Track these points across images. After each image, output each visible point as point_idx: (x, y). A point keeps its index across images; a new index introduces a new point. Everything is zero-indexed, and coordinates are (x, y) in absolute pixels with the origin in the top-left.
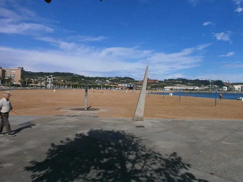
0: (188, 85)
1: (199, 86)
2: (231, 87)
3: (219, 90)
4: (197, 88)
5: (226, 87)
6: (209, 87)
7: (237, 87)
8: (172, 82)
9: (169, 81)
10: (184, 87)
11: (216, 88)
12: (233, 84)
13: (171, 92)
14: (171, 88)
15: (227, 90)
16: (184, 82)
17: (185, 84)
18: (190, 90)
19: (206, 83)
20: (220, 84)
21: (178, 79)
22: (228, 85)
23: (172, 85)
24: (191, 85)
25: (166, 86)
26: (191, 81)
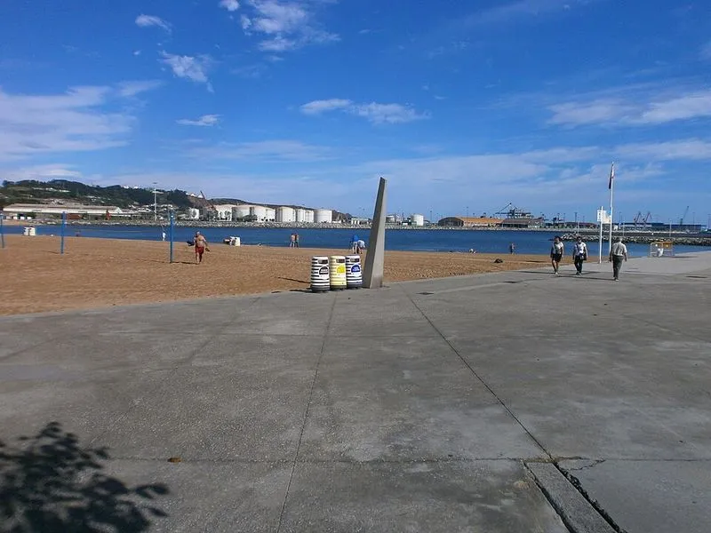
0: (88, 202)
1: (124, 206)
2: (208, 209)
3: (179, 219)
4: (118, 211)
5: (197, 211)
6: (153, 208)
7: (222, 210)
8: (33, 193)
9: (23, 189)
10: (75, 209)
11: (171, 212)
12: (214, 202)
13: (31, 224)
14: (30, 210)
15: (200, 218)
16: (76, 191)
17: (80, 200)
18: (96, 217)
19: (142, 197)
20: (180, 199)
21: (54, 183)
22: (201, 204)
23: (34, 202)
24: (96, 203)
25: (10, 203)
26: (97, 191)
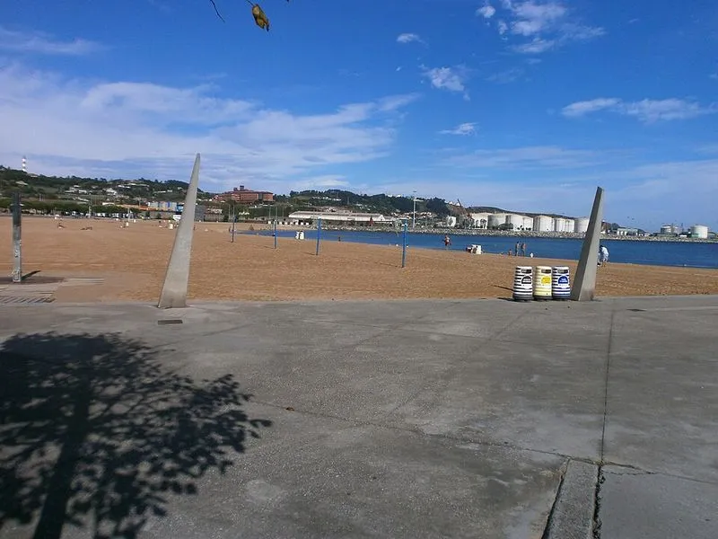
0: (357, 210)
1: (386, 214)
2: (464, 217)
3: (435, 226)
4: (380, 218)
5: (454, 219)
6: (412, 216)
7: (478, 218)
8: (312, 201)
9: (303, 198)
10: (344, 216)
11: (429, 219)
12: (471, 210)
14: (308, 217)
15: (456, 226)
16: (346, 200)
17: (349, 208)
18: (361, 223)
19: (403, 205)
20: (439, 207)
21: (329, 193)
22: (458, 211)
23: (312, 209)
24: (363, 211)
25: (294, 211)
26: (364, 199)
